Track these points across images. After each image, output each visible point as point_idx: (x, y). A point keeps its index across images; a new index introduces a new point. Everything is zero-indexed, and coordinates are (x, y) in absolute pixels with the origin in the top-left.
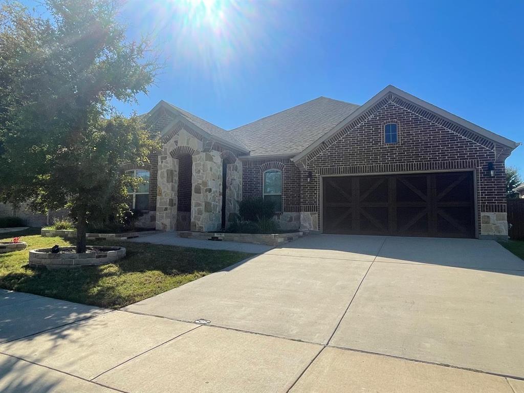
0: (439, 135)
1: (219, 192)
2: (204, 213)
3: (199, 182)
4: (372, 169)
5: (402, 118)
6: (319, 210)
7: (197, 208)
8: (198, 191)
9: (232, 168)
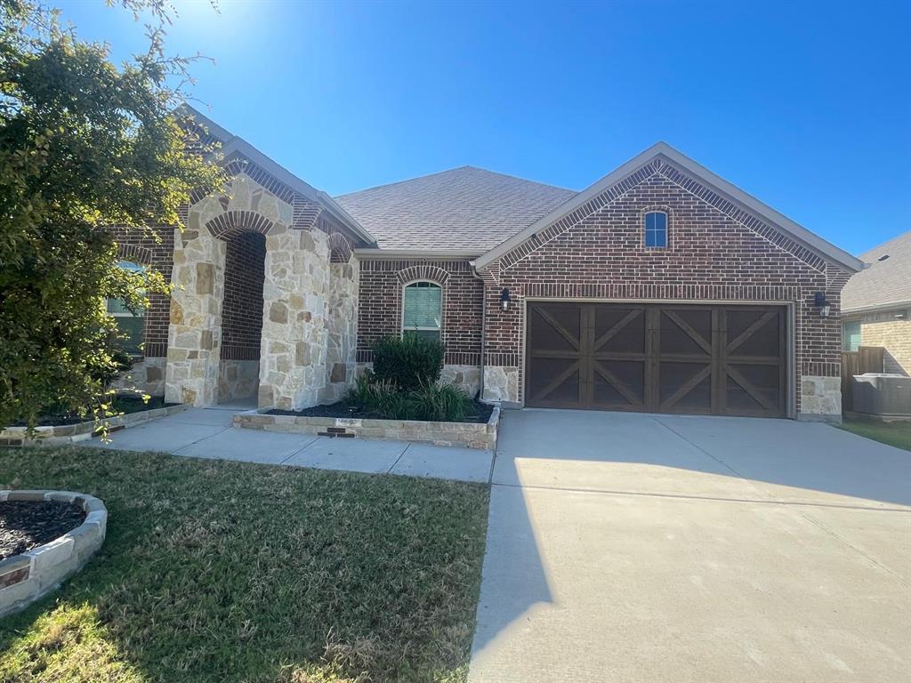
0: (739, 239)
1: (324, 320)
2: (294, 366)
3: (282, 297)
4: (624, 292)
5: (678, 203)
6: (521, 364)
7: (276, 355)
8: (279, 317)
9: (342, 272)
